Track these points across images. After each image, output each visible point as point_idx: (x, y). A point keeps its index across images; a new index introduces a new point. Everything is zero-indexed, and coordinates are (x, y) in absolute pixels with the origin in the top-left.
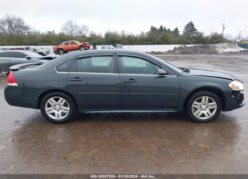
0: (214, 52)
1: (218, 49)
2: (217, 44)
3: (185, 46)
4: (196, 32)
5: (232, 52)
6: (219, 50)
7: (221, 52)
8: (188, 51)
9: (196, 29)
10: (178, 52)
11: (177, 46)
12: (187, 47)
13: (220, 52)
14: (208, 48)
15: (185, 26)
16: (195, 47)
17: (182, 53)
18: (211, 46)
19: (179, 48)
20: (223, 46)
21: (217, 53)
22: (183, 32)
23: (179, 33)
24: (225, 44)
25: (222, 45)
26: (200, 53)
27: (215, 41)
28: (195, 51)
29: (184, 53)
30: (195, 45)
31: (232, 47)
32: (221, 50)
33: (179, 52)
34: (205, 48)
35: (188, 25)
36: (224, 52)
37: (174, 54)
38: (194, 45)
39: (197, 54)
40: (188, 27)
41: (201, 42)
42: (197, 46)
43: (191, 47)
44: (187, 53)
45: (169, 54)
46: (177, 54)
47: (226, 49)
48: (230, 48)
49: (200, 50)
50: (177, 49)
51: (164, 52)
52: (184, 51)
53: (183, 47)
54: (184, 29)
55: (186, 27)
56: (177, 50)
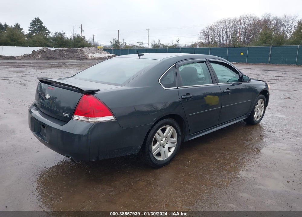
0: (83, 57)
1: (86, 54)
2: (84, 49)
3: (48, 50)
4: (46, 31)
5: (101, 57)
6: (88, 54)
7: (91, 57)
8: (53, 56)
9: (45, 28)
10: (40, 56)
11: (37, 49)
12: (50, 50)
13: (89, 57)
14: (76, 52)
15: (30, 23)
16: (60, 51)
17: (46, 58)
18: (77, 50)
19: (40, 52)
20: (91, 51)
21: (87, 59)
22: (29, 30)
23: (21, 31)
24: (92, 49)
25: (89, 50)
26: (68, 58)
27: (80, 44)
28: (60, 56)
29: (48, 58)
30: (60, 48)
31: (100, 52)
32: (90, 55)
33: (42, 57)
34: (72, 52)
35: (34, 22)
36: (93, 57)
37: (34, 59)
38: (58, 48)
39: (65, 60)
40: (34, 25)
41: (65, 45)
42: (63, 50)
43: (55, 51)
44: (52, 58)
45: (27, 59)
46: (39, 59)
47: (95, 54)
48: (98, 53)
49: (66, 54)
50: (37, 53)
51: (19, 56)
52: (48, 55)
53: (45, 50)
54: (30, 26)
55: (32, 24)
56: (38, 55)
